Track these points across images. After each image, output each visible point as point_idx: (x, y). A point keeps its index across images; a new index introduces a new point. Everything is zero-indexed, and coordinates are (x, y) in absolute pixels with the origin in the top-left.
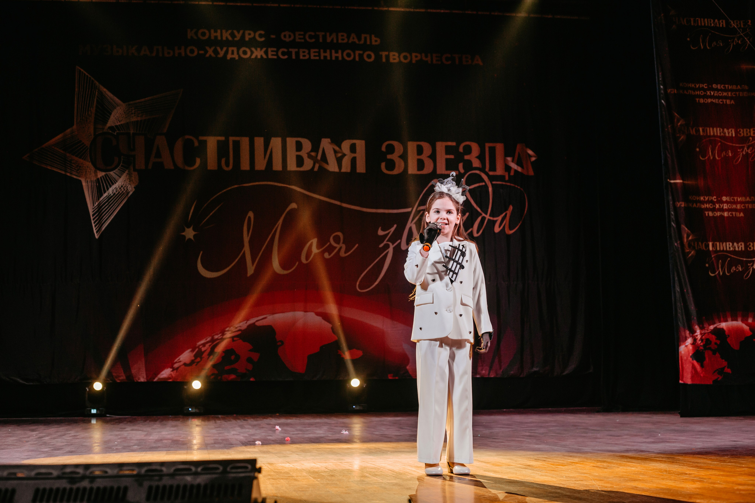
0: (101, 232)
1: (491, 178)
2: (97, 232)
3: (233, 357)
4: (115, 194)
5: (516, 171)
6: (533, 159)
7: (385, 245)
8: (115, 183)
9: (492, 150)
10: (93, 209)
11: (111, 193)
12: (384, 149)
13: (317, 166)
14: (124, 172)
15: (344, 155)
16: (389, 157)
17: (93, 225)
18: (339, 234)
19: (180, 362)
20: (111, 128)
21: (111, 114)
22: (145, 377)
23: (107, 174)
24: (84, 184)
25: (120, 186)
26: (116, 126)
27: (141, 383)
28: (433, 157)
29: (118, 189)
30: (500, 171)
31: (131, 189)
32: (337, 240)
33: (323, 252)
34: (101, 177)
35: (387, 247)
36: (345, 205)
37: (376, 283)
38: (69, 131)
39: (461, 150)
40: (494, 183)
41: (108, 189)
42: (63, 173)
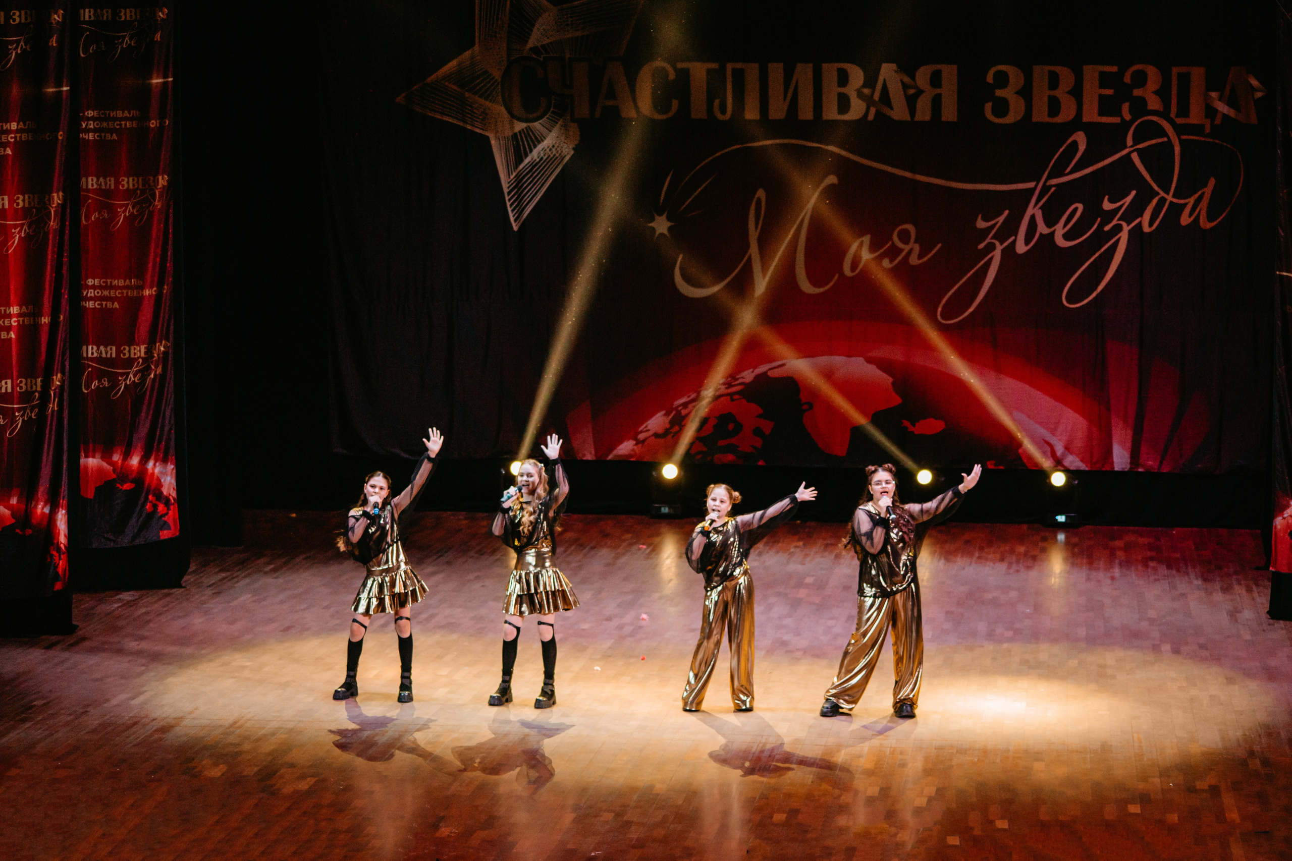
0: (522, 221)
1: (1180, 130)
2: (515, 221)
3: (731, 427)
4: (542, 158)
5: (1225, 117)
6: (1259, 95)
7: (989, 243)
8: (543, 141)
9: (1185, 80)
10: (509, 183)
11: (536, 157)
12: (990, 79)
13: (873, 110)
14: (557, 123)
15: (920, 92)
16: (999, 93)
17: (510, 210)
18: (909, 227)
19: (648, 430)
20: (535, 50)
21: (533, 26)
22: (593, 452)
23: (529, 126)
24: (493, 142)
25: (551, 147)
26: (543, 46)
27: (588, 461)
28: (1077, 92)
29: (548, 150)
30: (1196, 117)
31: (568, 152)
32: (905, 237)
33: (880, 258)
34: (520, 132)
35: (991, 248)
36: (919, 178)
37: (971, 310)
38: (467, 54)
39: (1127, 79)
40: (1184, 137)
41: (531, 151)
42: (461, 124)
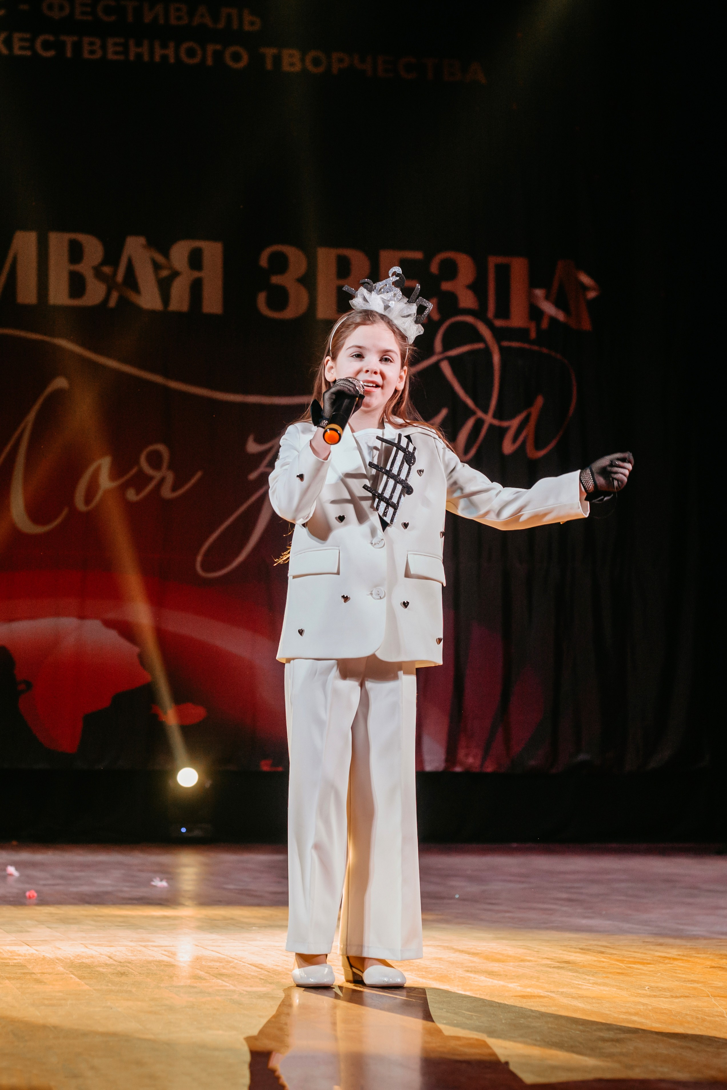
1: (499, 334)
5: (553, 320)
6: (592, 295)
7: (262, 473)
9: (504, 273)
12: (264, 261)
13: (115, 296)
15: (175, 274)
16: (276, 280)
18: (161, 447)
30: (518, 318)
32: (155, 460)
33: (123, 488)
36: (174, 385)
37: (240, 559)
39: (434, 268)
40: (505, 344)
